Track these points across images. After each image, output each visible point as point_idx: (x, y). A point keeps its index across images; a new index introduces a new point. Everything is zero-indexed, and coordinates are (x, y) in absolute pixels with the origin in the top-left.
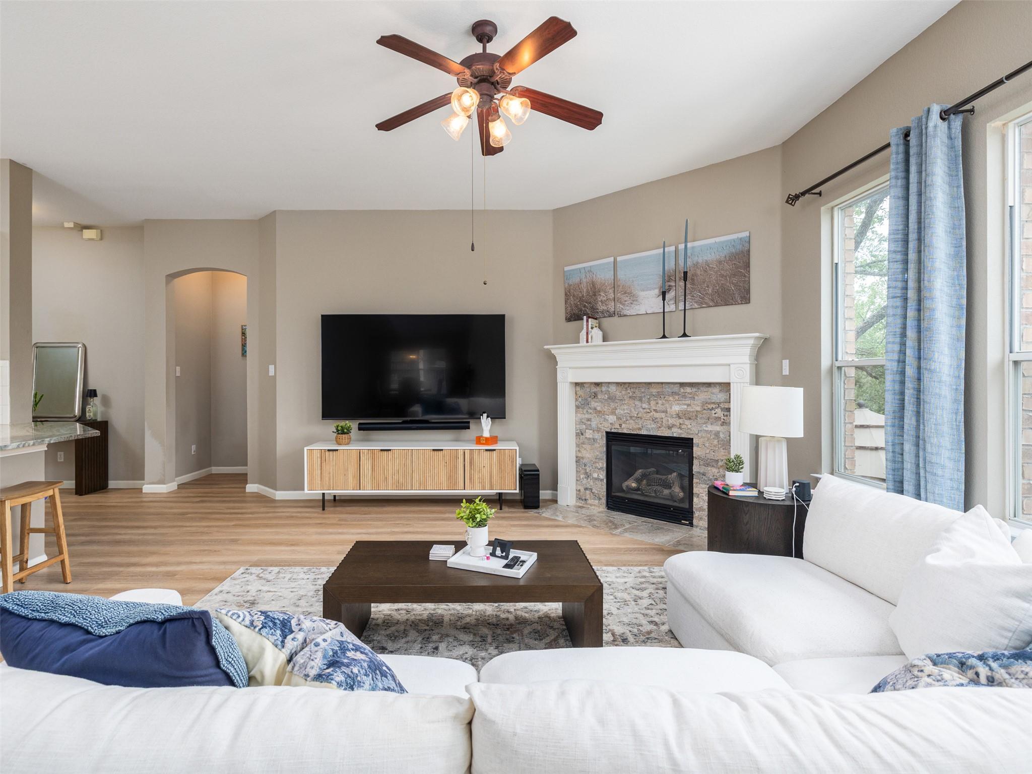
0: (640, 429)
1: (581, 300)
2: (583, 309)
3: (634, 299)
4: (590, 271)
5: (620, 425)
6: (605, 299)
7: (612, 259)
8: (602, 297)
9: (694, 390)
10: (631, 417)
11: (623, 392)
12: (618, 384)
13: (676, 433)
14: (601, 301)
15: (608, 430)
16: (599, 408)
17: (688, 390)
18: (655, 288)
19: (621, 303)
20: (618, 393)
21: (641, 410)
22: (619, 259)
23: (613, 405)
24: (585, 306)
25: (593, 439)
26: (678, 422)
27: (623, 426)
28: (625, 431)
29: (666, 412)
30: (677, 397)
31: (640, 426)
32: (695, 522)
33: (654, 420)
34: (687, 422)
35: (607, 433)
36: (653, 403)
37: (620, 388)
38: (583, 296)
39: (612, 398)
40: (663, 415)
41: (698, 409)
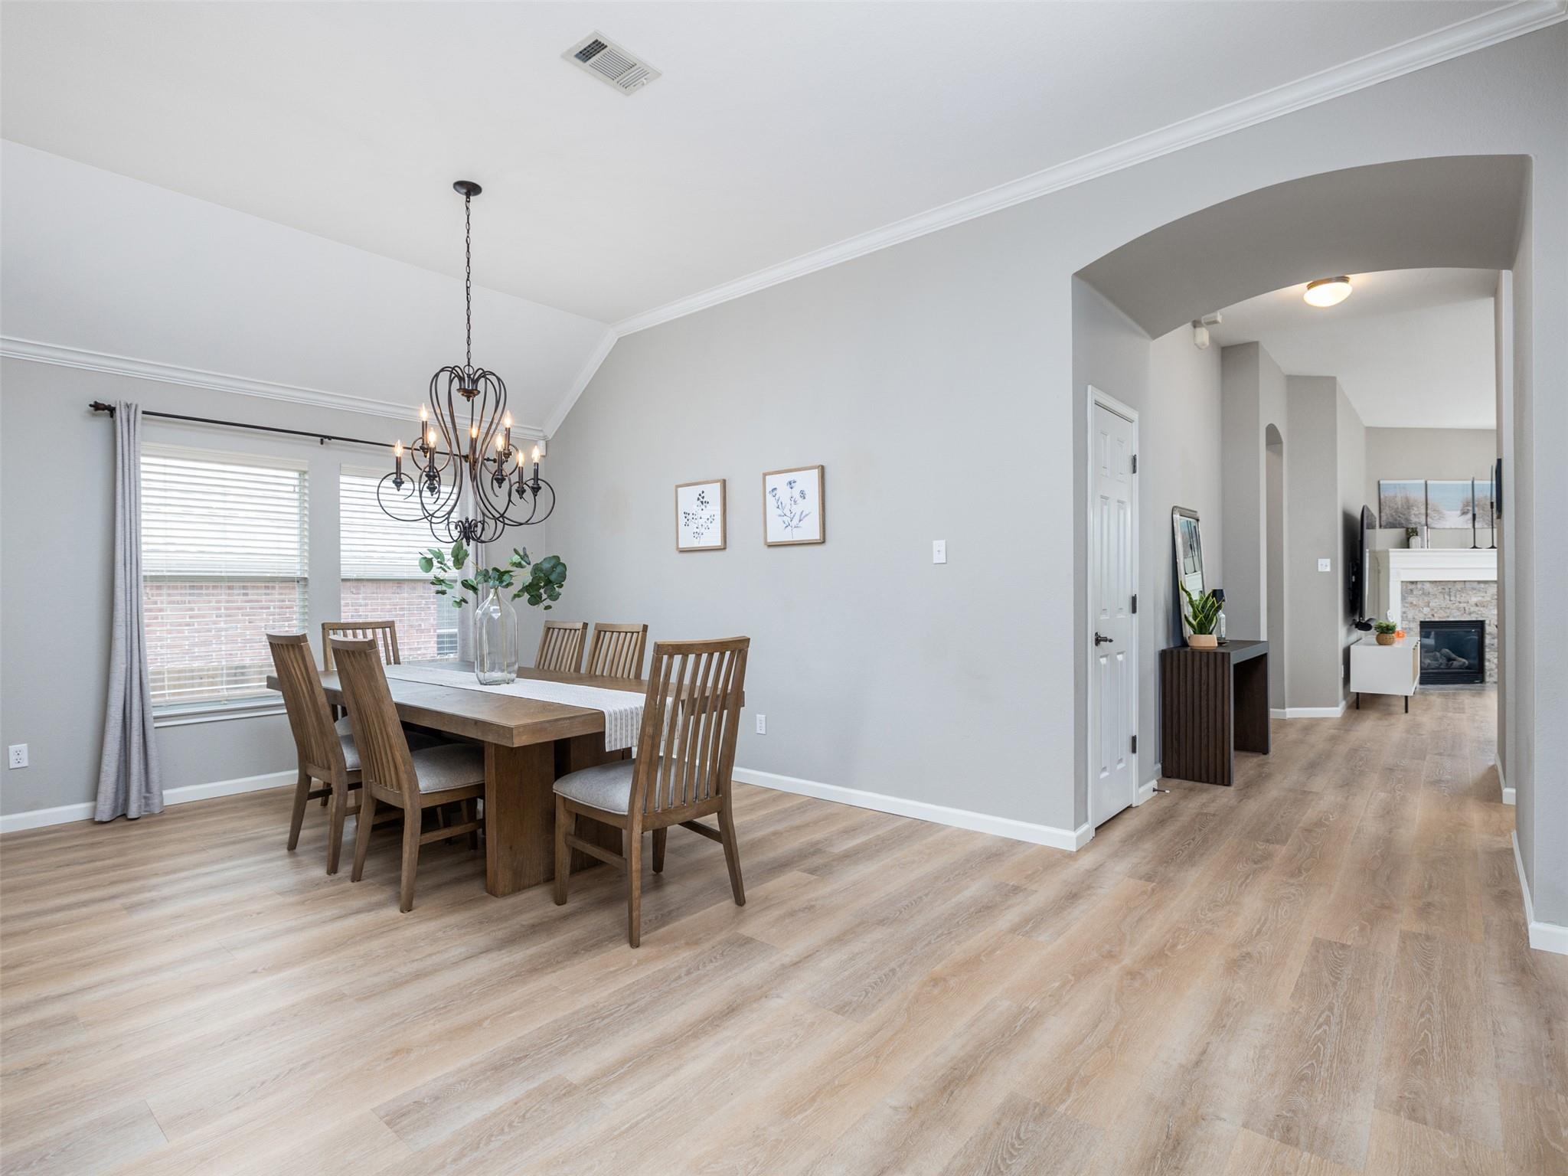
0: (1448, 617)
1: (1396, 511)
2: (1398, 519)
3: (1442, 517)
4: (1404, 487)
5: (1433, 615)
6: (1417, 513)
7: (1423, 482)
8: (1415, 511)
9: (1487, 585)
10: (1441, 608)
11: (1435, 589)
12: (1430, 582)
13: (1473, 618)
14: (1414, 515)
15: (1422, 620)
16: (1415, 603)
17: (1482, 586)
18: (1457, 510)
19: (1431, 518)
20: (1431, 590)
21: (1448, 602)
22: (1429, 482)
23: (1426, 599)
24: (1399, 517)
25: (1410, 629)
26: (1476, 609)
27: (1435, 615)
28: (1437, 619)
29: (1468, 602)
30: (1474, 592)
31: (1448, 614)
32: (1487, 679)
33: (1458, 609)
34: (1482, 609)
35: (1421, 622)
36: (1458, 596)
37: (1433, 585)
38: (1398, 508)
39: (1426, 594)
40: (1465, 605)
41: (1489, 599)
